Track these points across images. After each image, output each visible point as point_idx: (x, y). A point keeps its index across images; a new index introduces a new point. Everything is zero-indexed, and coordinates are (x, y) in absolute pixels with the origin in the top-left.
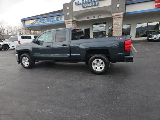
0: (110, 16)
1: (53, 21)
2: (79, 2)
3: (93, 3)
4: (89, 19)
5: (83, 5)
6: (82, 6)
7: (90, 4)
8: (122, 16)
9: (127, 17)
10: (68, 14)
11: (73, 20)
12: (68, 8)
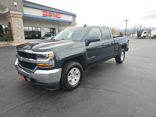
8: (21, 16)
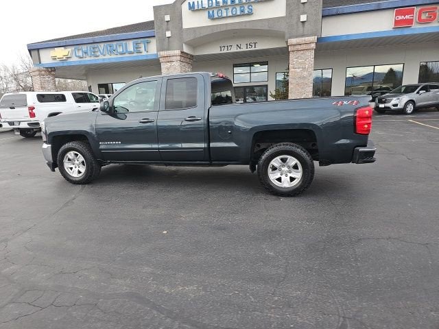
0: (282, 45)
1: (124, 54)
2: (200, 3)
3: (238, 9)
4: (225, 51)
5: (211, 12)
6: (206, 14)
7: (230, 9)
8: (313, 46)
9: (327, 50)
10: (167, 36)
11: (182, 52)
12: (167, 18)
